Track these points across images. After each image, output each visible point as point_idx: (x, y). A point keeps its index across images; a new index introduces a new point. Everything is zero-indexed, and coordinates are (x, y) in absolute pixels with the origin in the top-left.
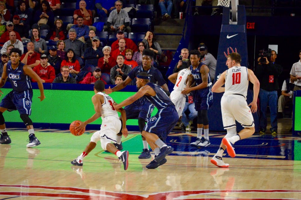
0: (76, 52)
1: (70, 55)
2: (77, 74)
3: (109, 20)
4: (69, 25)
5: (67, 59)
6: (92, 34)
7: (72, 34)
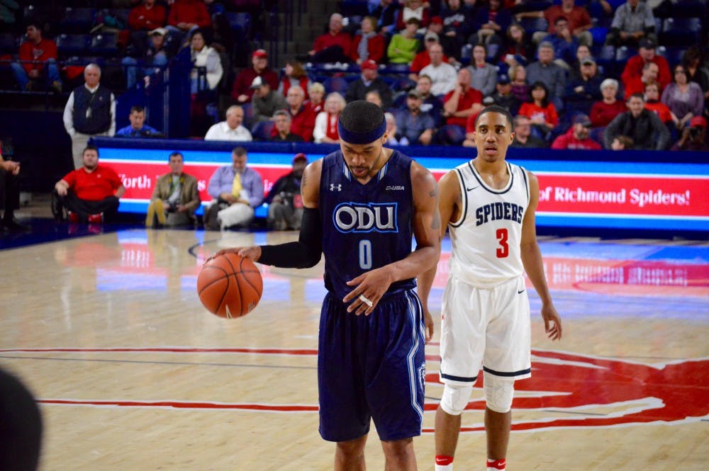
0: (550, 87)
1: (538, 94)
2: (549, 129)
3: (616, 23)
4: (537, 35)
5: (532, 101)
6: (583, 53)
7: (545, 52)
